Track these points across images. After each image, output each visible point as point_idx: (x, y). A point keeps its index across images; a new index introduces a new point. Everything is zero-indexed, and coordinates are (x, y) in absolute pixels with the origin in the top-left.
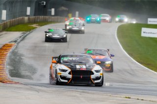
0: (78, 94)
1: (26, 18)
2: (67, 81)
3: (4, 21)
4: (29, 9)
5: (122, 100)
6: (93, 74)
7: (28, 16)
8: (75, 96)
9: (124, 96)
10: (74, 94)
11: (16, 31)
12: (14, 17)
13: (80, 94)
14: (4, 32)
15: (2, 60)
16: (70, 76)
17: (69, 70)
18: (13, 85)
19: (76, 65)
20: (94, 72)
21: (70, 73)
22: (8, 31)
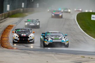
0: (53, 55)
1: (22, 9)
2: (17, 41)
3: (8, 11)
4: (23, 4)
5: (79, 58)
6: (29, 38)
7: (23, 8)
8: (51, 56)
9: (81, 56)
10: (50, 55)
11: (16, 17)
12: (14, 9)
13: (54, 55)
14: (8, 18)
15: (7, 35)
16: (18, 39)
17: (18, 36)
18: (14, 50)
19: (21, 33)
20: (30, 37)
21: (18, 38)
22: (10, 17)
